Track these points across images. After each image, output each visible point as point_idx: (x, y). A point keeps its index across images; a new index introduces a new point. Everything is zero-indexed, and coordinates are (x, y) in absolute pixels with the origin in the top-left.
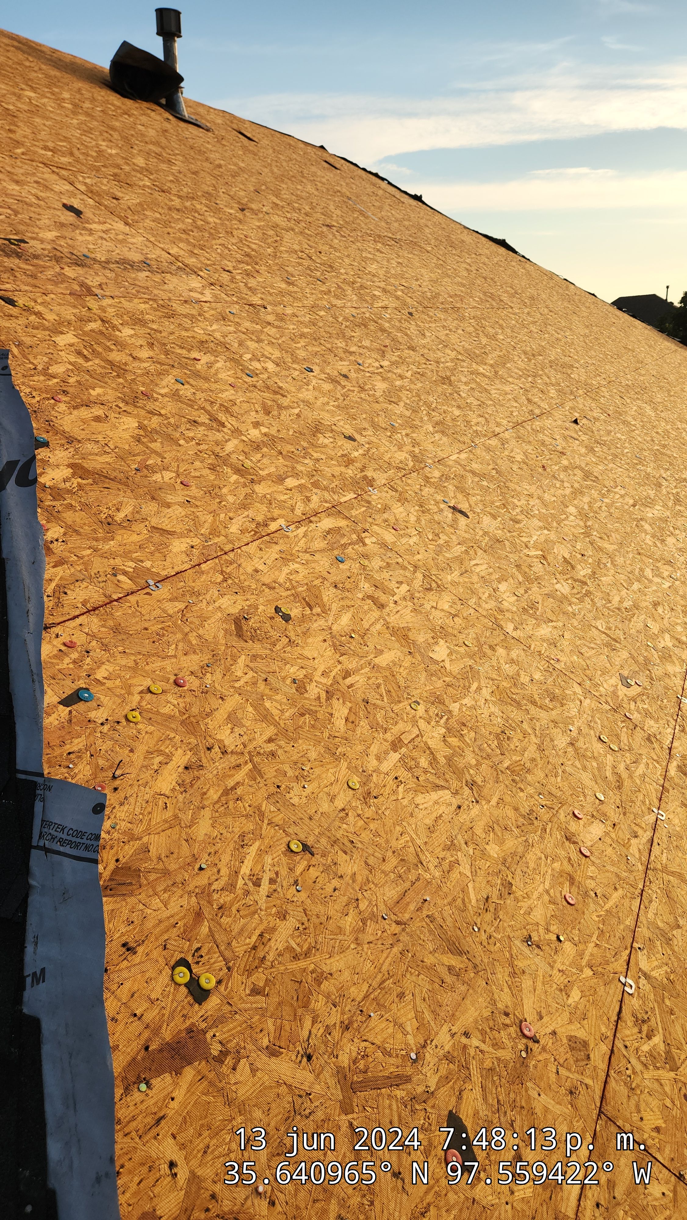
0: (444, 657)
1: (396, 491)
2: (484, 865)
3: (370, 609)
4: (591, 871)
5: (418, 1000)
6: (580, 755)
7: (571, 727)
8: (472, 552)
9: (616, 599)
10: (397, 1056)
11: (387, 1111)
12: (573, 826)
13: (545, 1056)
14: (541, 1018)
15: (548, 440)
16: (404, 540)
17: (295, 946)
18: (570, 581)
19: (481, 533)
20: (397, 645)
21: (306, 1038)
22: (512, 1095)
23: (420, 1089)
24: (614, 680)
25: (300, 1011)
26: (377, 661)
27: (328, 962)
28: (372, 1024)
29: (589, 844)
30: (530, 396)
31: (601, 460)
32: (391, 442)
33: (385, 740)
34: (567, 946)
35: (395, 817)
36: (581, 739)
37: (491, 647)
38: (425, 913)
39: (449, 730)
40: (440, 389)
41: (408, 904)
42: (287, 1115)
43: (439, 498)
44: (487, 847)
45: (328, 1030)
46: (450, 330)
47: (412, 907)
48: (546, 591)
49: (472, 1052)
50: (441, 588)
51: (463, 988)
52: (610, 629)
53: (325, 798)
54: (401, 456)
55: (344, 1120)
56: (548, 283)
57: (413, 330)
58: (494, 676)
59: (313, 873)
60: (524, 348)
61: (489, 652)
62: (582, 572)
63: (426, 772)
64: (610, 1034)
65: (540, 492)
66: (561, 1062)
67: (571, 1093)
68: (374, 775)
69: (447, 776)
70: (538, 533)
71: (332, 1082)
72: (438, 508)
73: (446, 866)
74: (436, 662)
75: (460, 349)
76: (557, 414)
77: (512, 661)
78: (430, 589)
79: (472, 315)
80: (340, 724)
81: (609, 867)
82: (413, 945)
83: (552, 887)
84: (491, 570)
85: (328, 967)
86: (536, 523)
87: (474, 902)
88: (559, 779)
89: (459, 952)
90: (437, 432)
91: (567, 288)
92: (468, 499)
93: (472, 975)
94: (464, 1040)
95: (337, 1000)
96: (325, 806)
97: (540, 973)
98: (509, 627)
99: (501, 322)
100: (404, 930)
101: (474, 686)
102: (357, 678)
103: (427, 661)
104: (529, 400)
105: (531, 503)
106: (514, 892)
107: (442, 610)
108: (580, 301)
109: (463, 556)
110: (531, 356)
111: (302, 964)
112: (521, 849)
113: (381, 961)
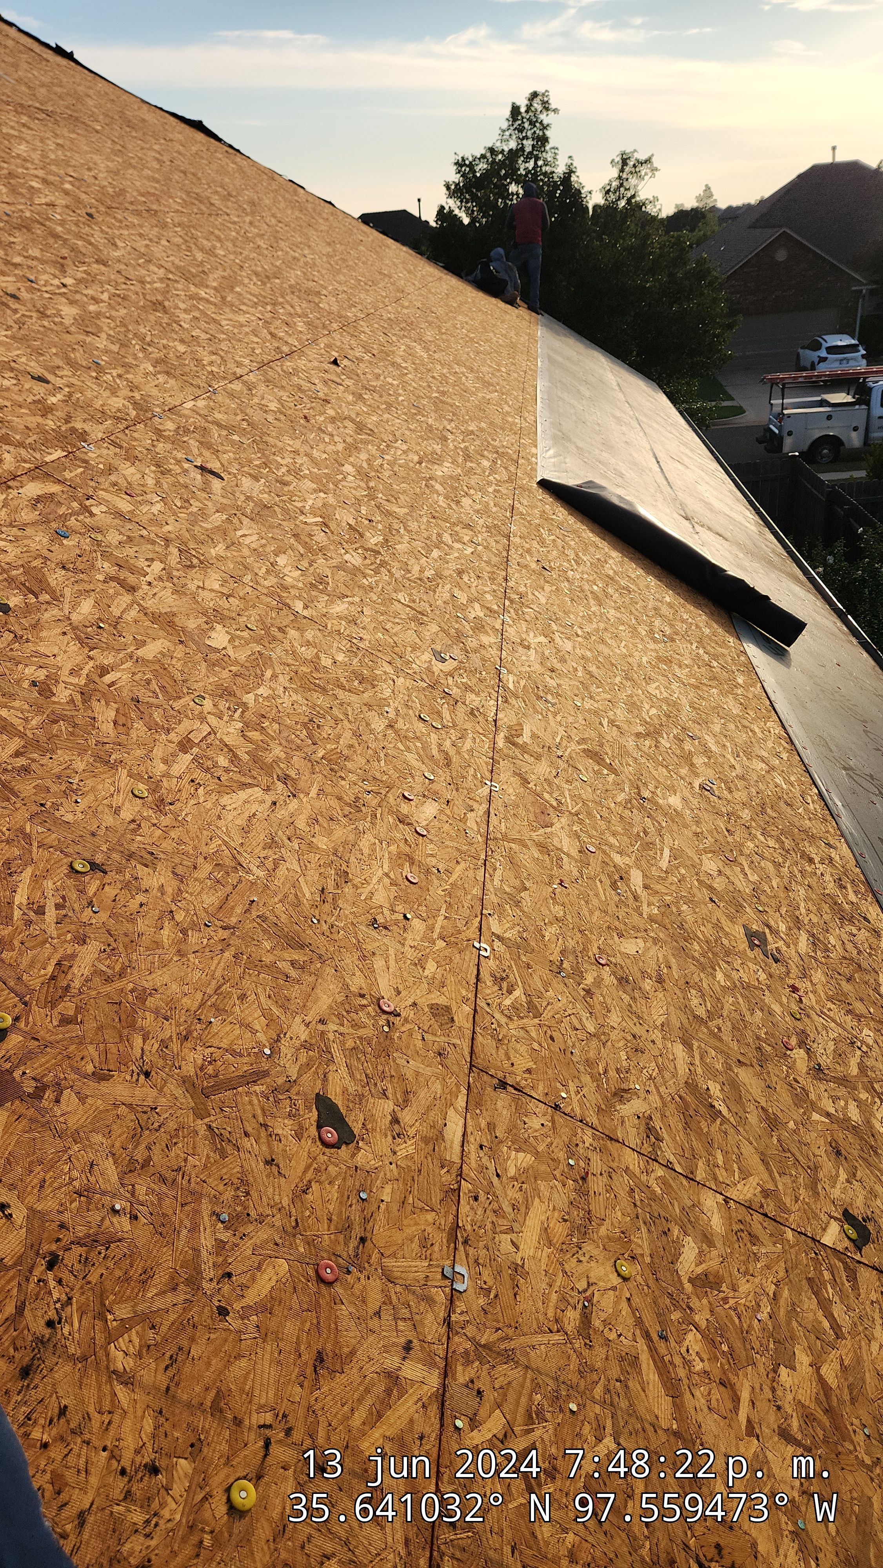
0: (225, 643)
1: (121, 447)
2: (314, 858)
3: (117, 594)
4: (430, 848)
5: (263, 998)
6: (402, 737)
7: (386, 709)
8: (235, 521)
9: (416, 569)
10: (249, 1054)
11: (249, 1107)
12: (405, 808)
13: (408, 1026)
14: (399, 993)
15: (306, 385)
16: (145, 508)
17: (104, 969)
18: (360, 551)
19: (243, 498)
20: (161, 633)
21: (139, 1056)
22: (380, 1068)
23: (280, 1081)
24: (427, 656)
25: (125, 1032)
26: (140, 653)
27: (149, 978)
28: (214, 1029)
29: (424, 823)
30: (273, 330)
31: (374, 409)
32: (99, 385)
33: (170, 742)
34: (416, 923)
35: (200, 822)
36: (401, 720)
37: (279, 629)
38: (254, 914)
39: (246, 724)
40: (152, 318)
41: (233, 908)
42: (132, 1133)
43: (180, 455)
44: (313, 840)
45: (164, 1044)
46: (151, 240)
47: (239, 910)
48: (334, 562)
49: (331, 1036)
50: (205, 564)
51: (312, 979)
52: (414, 601)
53: (107, 810)
54: (117, 403)
55: (201, 1126)
56: (270, 184)
57: (98, 237)
58: (290, 661)
59: (110, 892)
60: (253, 268)
61: (279, 635)
62: (374, 540)
63: (227, 770)
64: (471, 996)
65: (307, 448)
66: (426, 1028)
67: (440, 1054)
68: (164, 779)
69: (254, 773)
70: (313, 497)
71: (179, 1092)
72: (182, 467)
73: (270, 865)
74: (216, 650)
75: (169, 265)
76: (311, 353)
77: (308, 644)
78: (192, 566)
79: (176, 221)
80: (107, 728)
81: (448, 843)
82: (247, 946)
83: (392, 869)
84: (263, 541)
85: (151, 983)
86: (308, 484)
87: (308, 895)
88: (382, 763)
89: (302, 946)
90: (159, 373)
91: (295, 193)
92: (218, 457)
93: (319, 965)
94: (321, 1027)
95: (169, 1014)
96: (109, 820)
97: (392, 952)
98: (299, 606)
99: (217, 232)
100: (233, 934)
101: (268, 674)
102: (119, 675)
103: (204, 649)
104: (273, 335)
105: (299, 461)
106: (351, 880)
107: (212, 590)
108: (314, 210)
109: (226, 525)
110: (266, 278)
111: (118, 985)
112: (351, 837)
113: (212, 968)
